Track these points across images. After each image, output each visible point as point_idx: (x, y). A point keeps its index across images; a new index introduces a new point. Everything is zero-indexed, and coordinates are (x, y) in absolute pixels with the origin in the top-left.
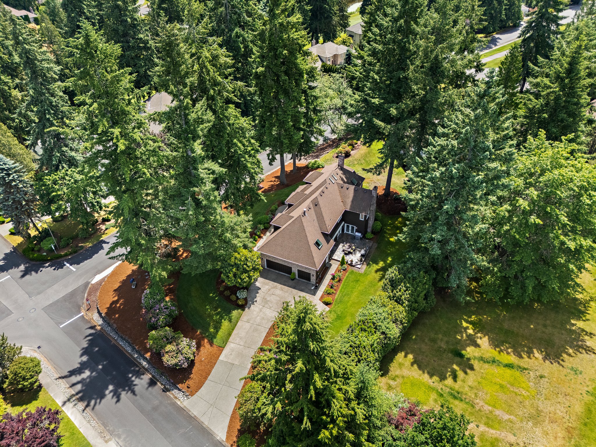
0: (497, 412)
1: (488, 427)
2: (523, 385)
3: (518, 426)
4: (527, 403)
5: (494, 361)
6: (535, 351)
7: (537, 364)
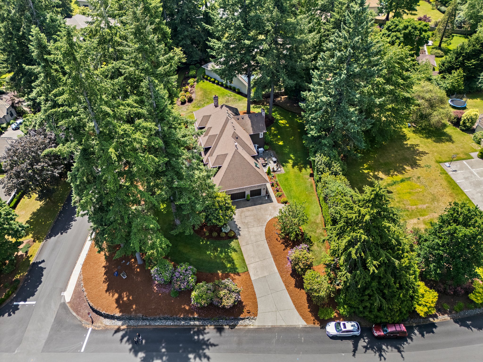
0: (419, 207)
1: (423, 216)
2: (416, 186)
3: (432, 207)
4: (426, 194)
5: (395, 183)
6: (405, 167)
7: (411, 173)
